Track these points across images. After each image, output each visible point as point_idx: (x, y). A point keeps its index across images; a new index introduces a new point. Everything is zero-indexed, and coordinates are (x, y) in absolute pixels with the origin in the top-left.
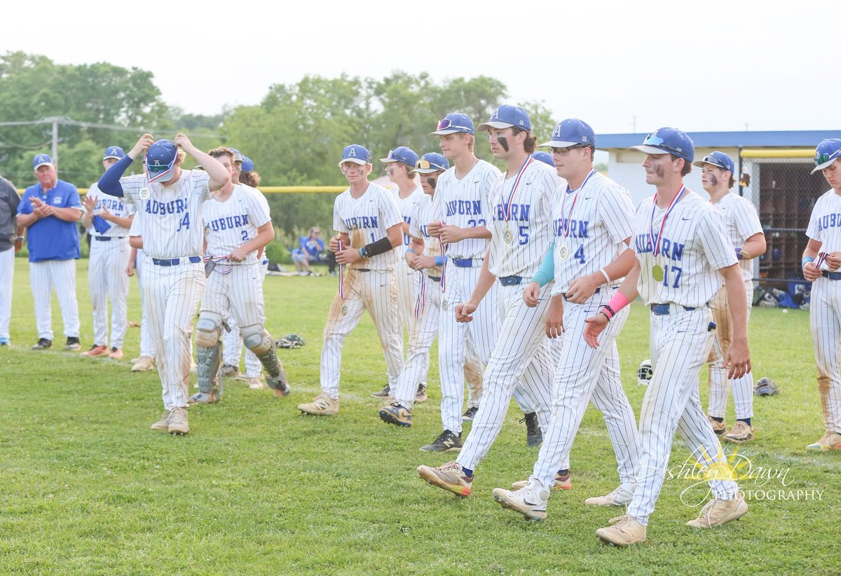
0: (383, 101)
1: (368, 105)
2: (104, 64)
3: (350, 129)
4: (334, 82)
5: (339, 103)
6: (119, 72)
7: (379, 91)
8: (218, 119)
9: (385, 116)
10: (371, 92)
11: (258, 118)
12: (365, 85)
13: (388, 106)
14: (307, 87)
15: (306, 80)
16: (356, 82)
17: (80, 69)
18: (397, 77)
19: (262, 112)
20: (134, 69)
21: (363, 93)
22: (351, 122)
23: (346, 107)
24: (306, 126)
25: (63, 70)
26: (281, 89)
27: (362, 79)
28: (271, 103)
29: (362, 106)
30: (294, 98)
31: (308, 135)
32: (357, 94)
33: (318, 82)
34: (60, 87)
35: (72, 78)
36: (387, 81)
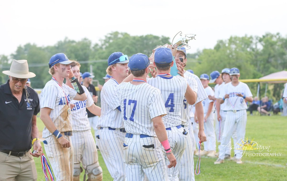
0: (262, 45)
1: (256, 46)
2: (151, 35)
3: (250, 56)
4: (243, 38)
5: (245, 46)
6: (156, 38)
7: (260, 40)
8: (195, 55)
9: (264, 51)
10: (257, 41)
11: (213, 53)
12: (255, 38)
13: (265, 47)
14: (232, 40)
15: (231, 38)
16: (251, 37)
17: (141, 37)
18: (267, 35)
19: (215, 51)
20: (163, 36)
21: (254, 41)
22: (250, 53)
23: (248, 47)
24: (233, 56)
25: (134, 38)
26: (221, 42)
27: (253, 36)
28: (218, 48)
29: (254, 47)
30: (227, 45)
31: (234, 59)
32: (251, 42)
33: (236, 38)
34: (133, 44)
35: (138, 41)
36: (264, 37)
